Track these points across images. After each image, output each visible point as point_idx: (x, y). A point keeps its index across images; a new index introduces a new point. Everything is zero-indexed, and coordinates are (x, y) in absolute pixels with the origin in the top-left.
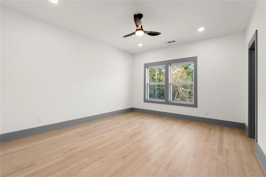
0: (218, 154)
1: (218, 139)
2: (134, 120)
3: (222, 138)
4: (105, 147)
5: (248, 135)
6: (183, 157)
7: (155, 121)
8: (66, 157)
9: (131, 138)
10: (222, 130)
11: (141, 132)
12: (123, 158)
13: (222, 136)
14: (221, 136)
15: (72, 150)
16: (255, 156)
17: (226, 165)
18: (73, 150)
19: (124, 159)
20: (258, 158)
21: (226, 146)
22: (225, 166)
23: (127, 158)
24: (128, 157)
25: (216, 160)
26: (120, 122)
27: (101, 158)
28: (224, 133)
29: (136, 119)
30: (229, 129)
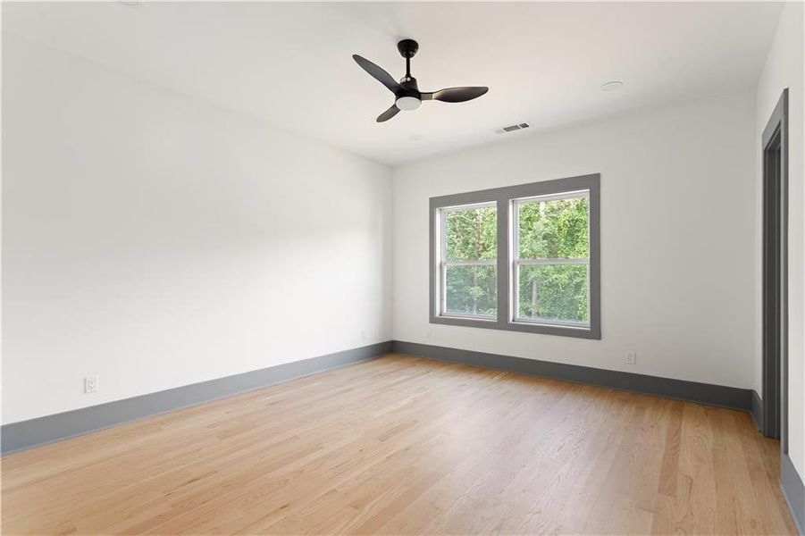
0: (660, 491)
1: (664, 442)
2: (396, 381)
3: (676, 438)
4: (301, 472)
5: (762, 429)
6: (547, 503)
7: (464, 383)
8: (172, 506)
9: (383, 440)
10: (678, 412)
11: (415, 422)
12: (356, 507)
13: (678, 432)
14: (675, 431)
15: (192, 484)
16: (779, 497)
17: (681, 528)
18: (196, 483)
19: (356, 511)
20: (789, 503)
21: (686, 463)
22: (680, 531)
23: (368, 506)
24: (372, 503)
25: (653, 512)
26: (352, 389)
27: (282, 508)
28: (683, 422)
29: (403, 378)
30: (702, 410)
